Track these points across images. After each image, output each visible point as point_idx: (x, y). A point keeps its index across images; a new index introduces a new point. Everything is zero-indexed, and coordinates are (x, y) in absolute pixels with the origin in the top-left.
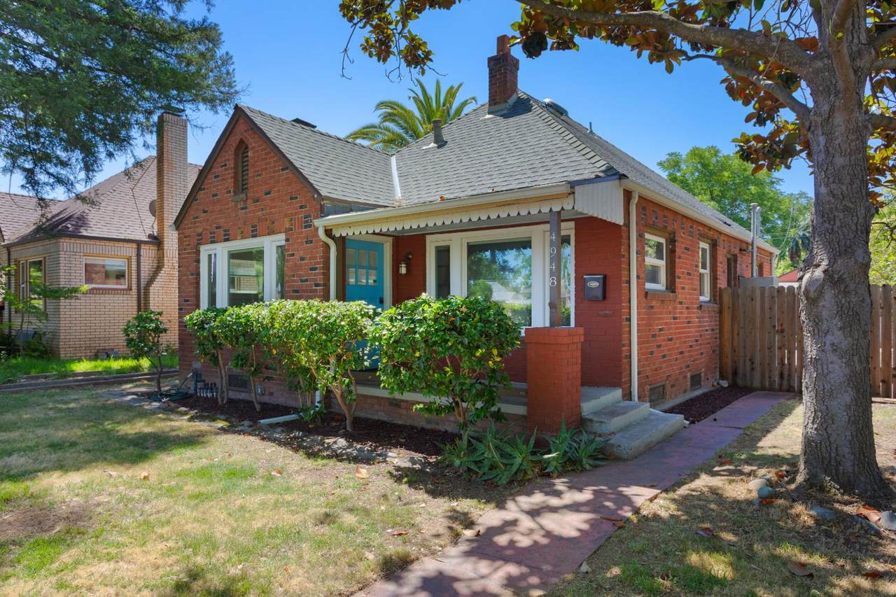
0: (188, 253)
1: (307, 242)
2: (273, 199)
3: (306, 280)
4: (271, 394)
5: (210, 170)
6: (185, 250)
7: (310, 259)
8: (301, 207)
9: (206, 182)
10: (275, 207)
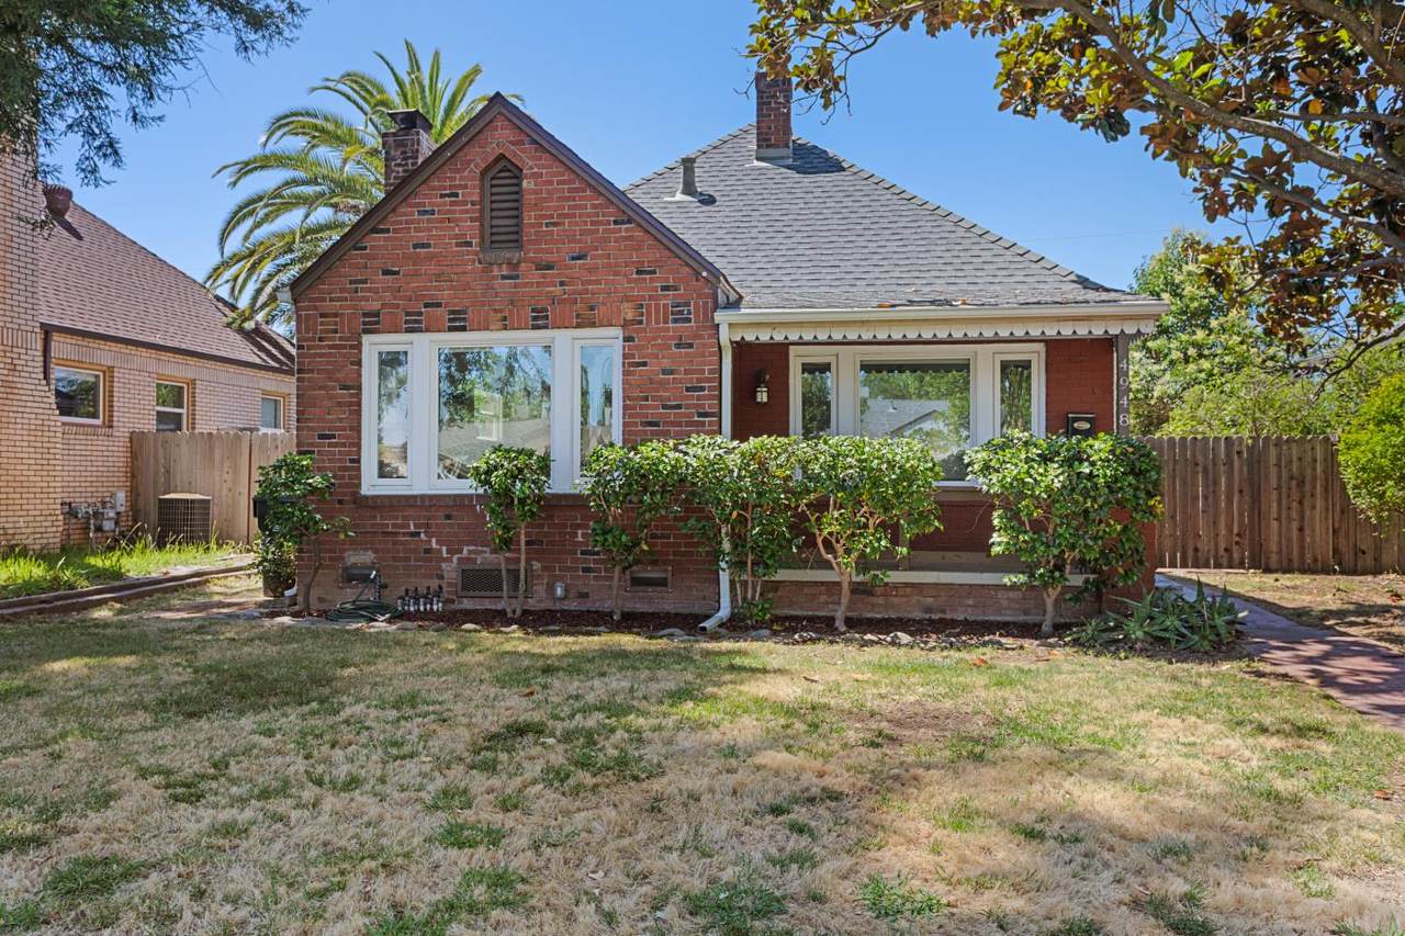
0: (330, 347)
1: (678, 346)
2: (593, 270)
3: (679, 407)
4: (583, 596)
5: (405, 199)
6: (321, 339)
7: (686, 372)
8: (665, 288)
9: (393, 218)
10: (598, 282)
